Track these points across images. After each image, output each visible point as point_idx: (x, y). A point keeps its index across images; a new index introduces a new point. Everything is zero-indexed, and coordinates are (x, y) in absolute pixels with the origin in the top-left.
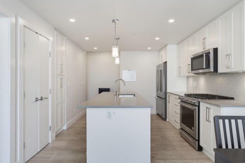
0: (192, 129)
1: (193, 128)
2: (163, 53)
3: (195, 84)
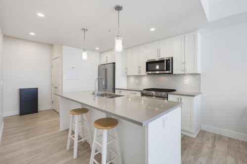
3: (137, 81)
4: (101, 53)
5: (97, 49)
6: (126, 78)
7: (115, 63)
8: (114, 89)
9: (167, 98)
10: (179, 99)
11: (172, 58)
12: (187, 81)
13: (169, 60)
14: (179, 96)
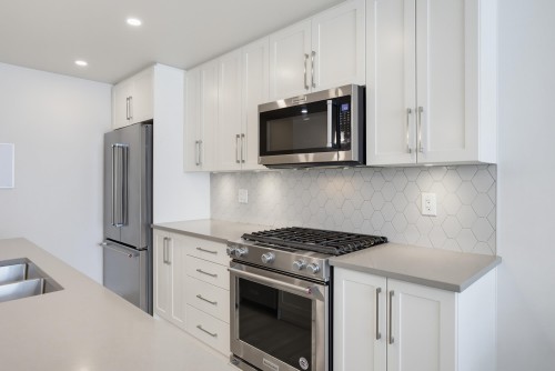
0: (297, 366)
1: (302, 360)
2: (132, 89)
3: (244, 196)
4: (115, 84)
5: (81, 63)
6: (206, 182)
7: (151, 122)
8: (149, 228)
9: (330, 284)
10: (383, 297)
11: (362, 91)
12: (436, 197)
13: (347, 99)
14: (380, 282)
